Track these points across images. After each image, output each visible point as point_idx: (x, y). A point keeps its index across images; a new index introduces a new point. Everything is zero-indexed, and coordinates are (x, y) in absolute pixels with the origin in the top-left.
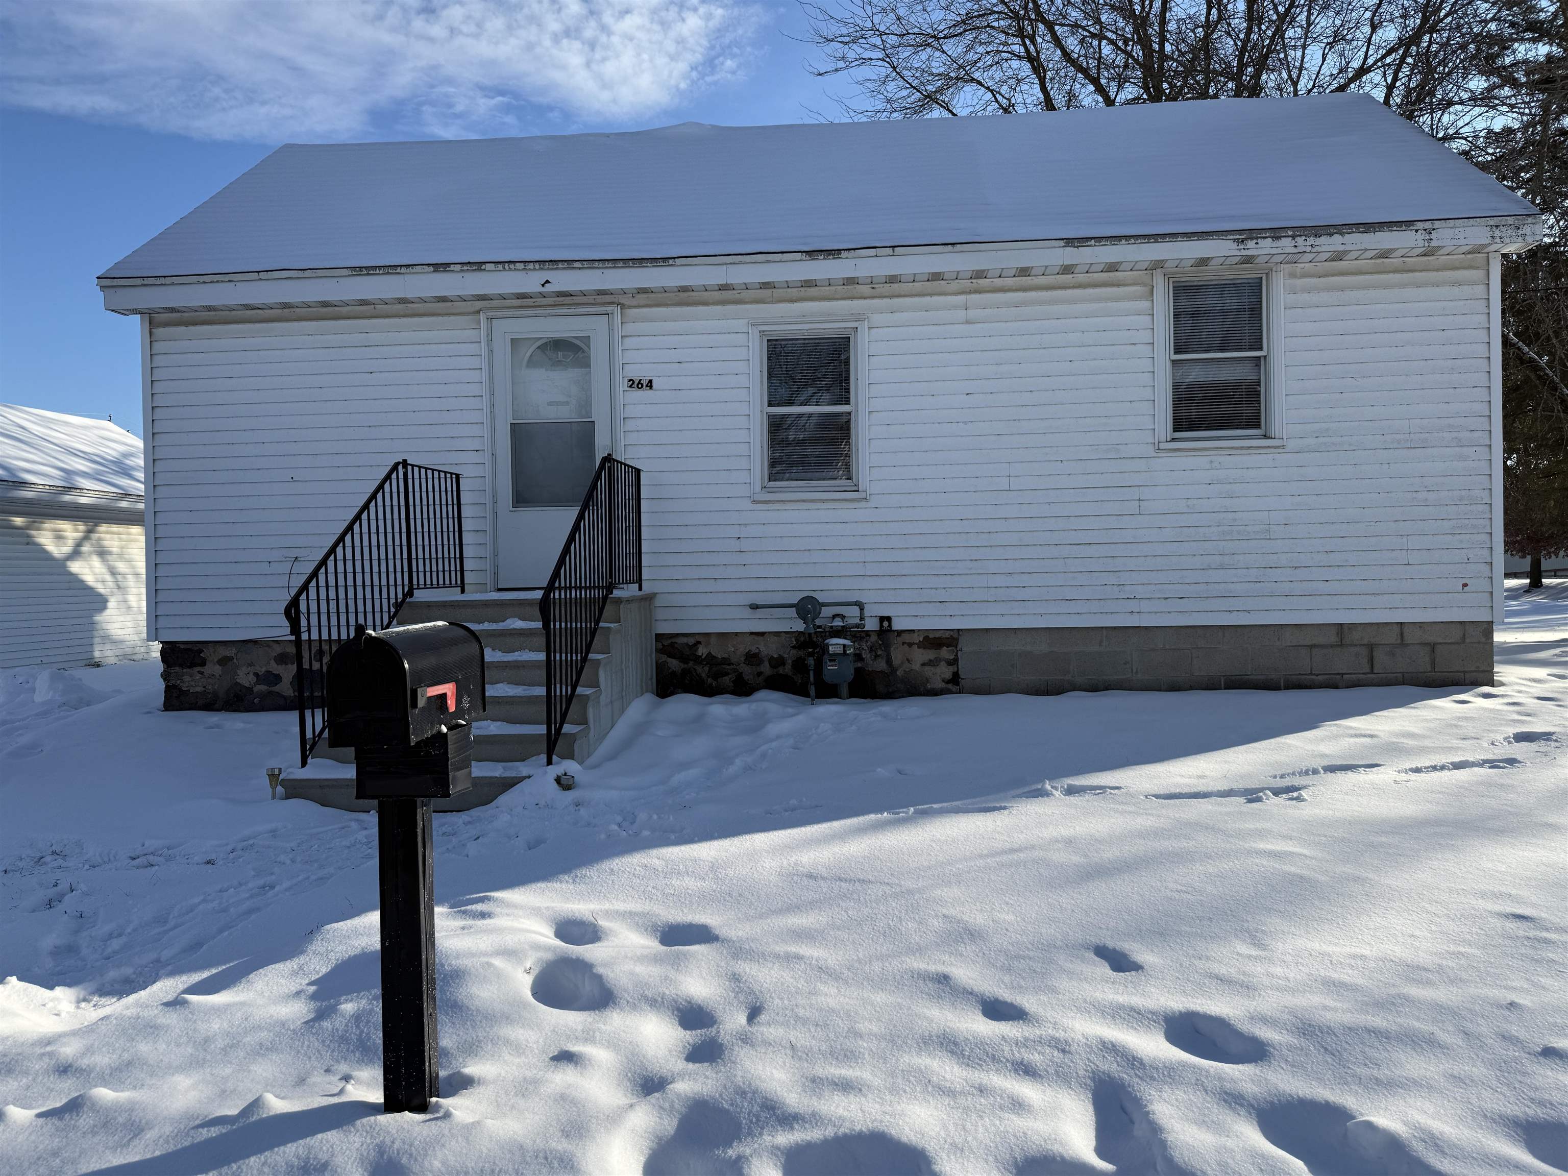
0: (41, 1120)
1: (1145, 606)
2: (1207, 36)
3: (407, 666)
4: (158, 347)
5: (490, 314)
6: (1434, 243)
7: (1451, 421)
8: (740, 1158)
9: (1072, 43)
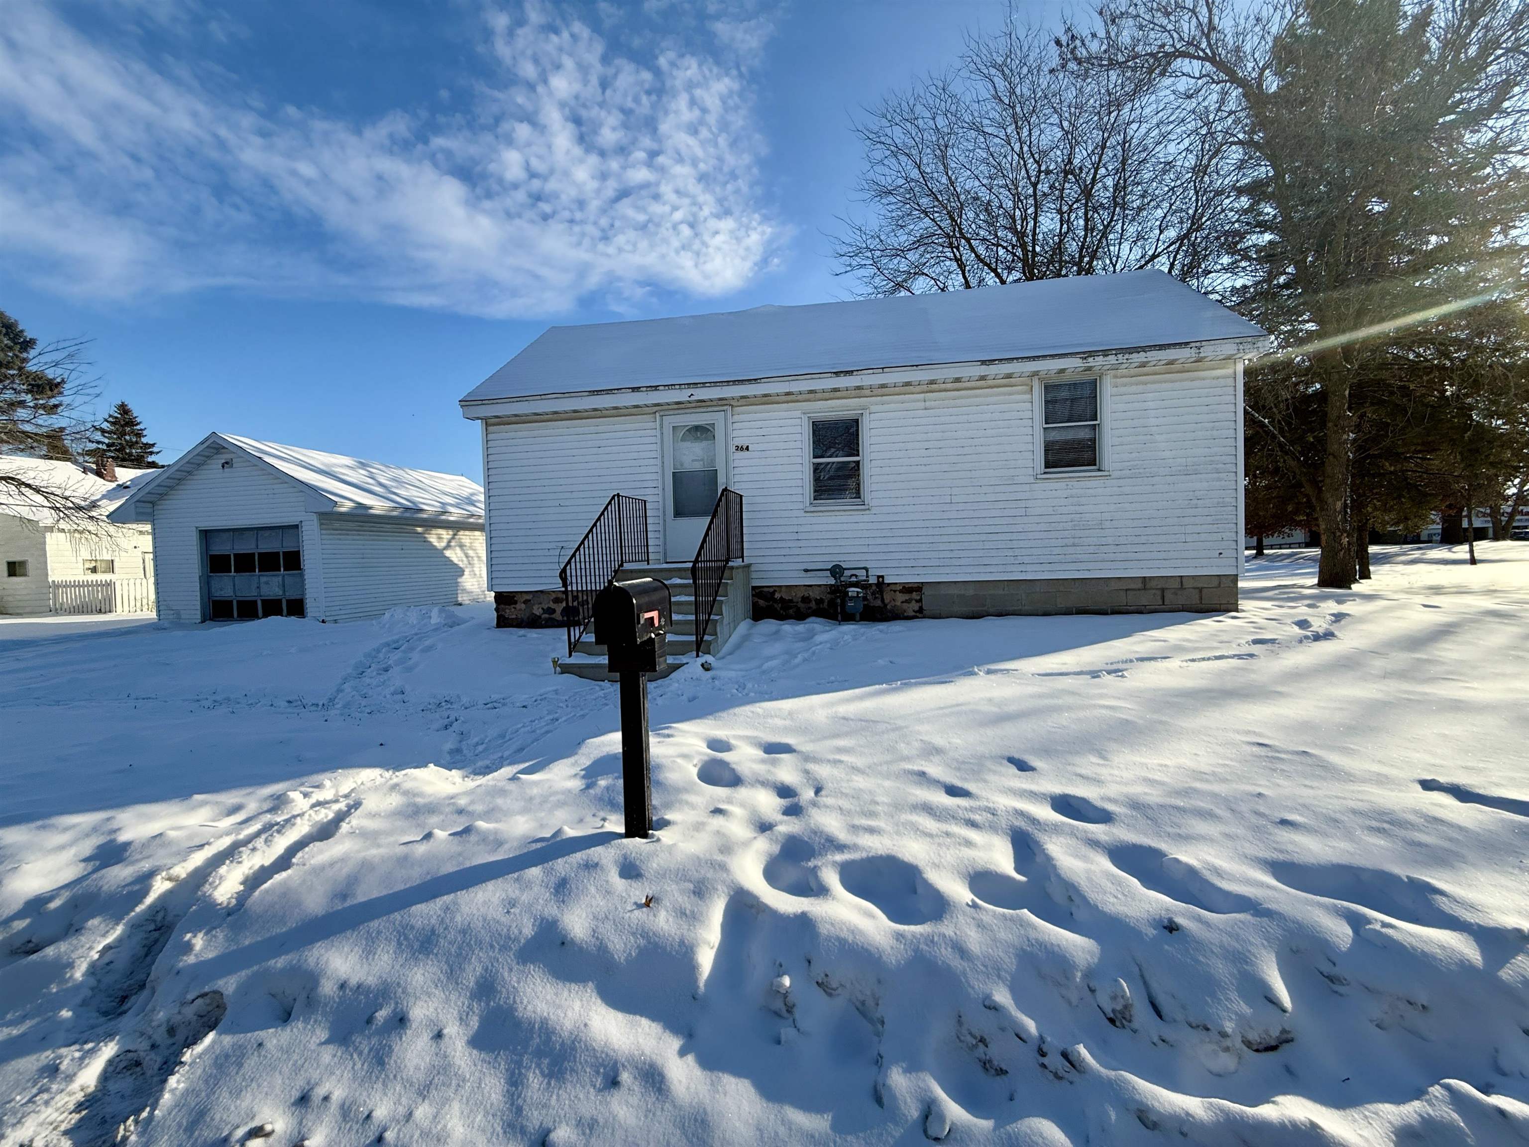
0: (452, 837)
1: (1029, 568)
2: (1061, 241)
3: (634, 601)
4: (490, 437)
5: (662, 413)
6: (1201, 355)
7: (1212, 458)
8: (815, 867)
9: (981, 250)
